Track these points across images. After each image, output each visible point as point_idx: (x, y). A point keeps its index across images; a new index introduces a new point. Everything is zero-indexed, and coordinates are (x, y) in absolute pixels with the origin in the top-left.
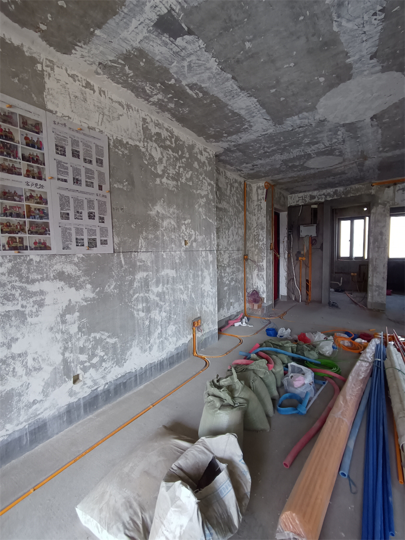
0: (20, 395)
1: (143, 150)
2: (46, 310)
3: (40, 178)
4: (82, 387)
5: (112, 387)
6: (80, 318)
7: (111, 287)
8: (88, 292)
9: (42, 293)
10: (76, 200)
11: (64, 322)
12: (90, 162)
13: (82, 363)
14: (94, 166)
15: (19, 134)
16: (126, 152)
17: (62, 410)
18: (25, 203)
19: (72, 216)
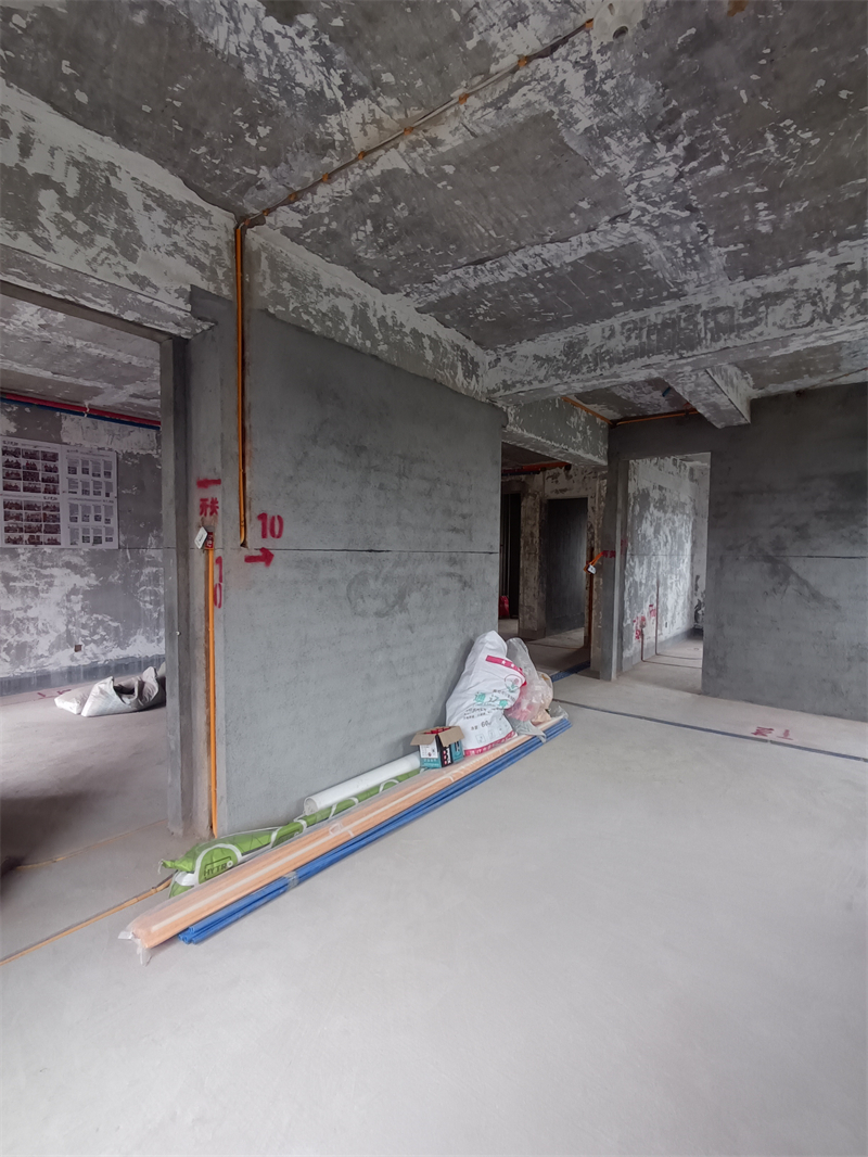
0: (31, 648)
1: (156, 456)
2: (54, 589)
3: (55, 493)
4: (82, 656)
5: (113, 665)
6: (83, 600)
7: (115, 578)
8: (92, 580)
9: (52, 576)
10: (84, 507)
11: (69, 601)
12: (99, 475)
13: (84, 636)
14: (102, 479)
15: (40, 464)
16: (136, 461)
17: (64, 669)
18: (42, 512)
19: (80, 519)
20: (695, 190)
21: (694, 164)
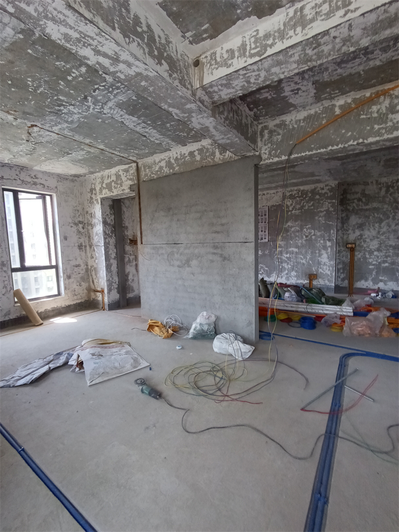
1: (283, 204)
14: (264, 217)
20: (75, 99)
21: (64, 103)
